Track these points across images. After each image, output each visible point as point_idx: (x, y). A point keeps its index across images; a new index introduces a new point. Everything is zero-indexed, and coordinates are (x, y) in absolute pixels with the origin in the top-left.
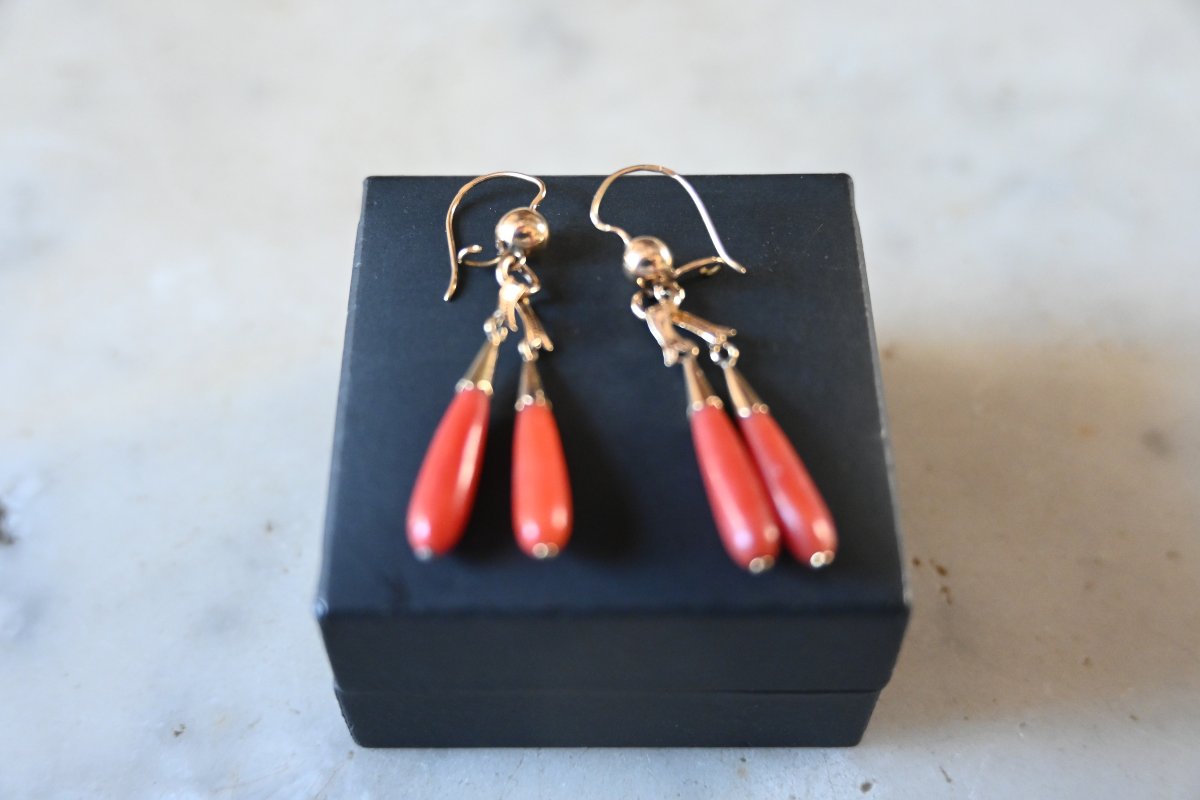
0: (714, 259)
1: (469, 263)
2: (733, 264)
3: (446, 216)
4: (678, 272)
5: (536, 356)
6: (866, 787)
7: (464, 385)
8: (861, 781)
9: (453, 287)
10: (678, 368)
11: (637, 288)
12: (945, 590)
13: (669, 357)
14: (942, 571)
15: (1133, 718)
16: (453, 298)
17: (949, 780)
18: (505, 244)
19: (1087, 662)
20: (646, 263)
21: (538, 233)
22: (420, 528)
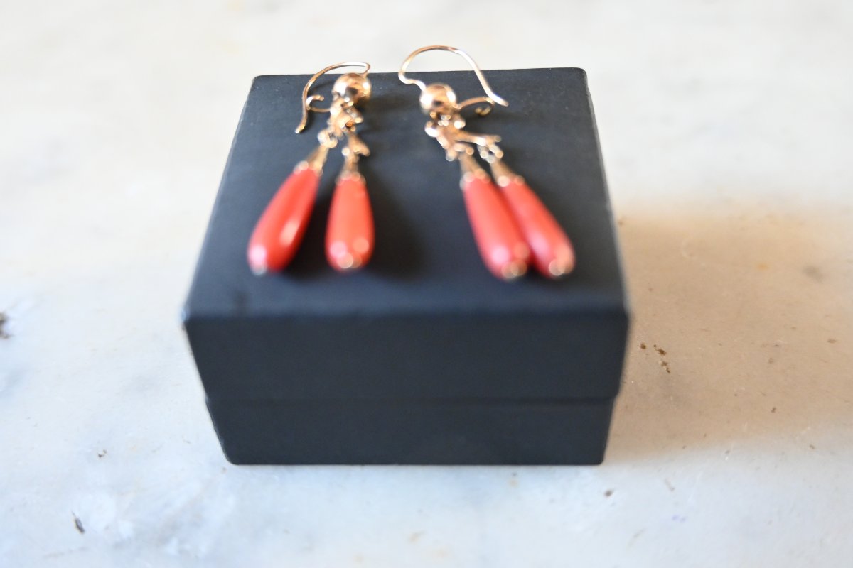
0: (484, 99)
1: (315, 109)
2: (500, 101)
3: (303, 90)
4: (459, 107)
5: (358, 158)
6: (608, 494)
7: (302, 167)
8: (605, 489)
9: (302, 127)
10: (457, 163)
11: (429, 118)
12: (665, 364)
13: (451, 155)
14: (662, 352)
15: (812, 447)
16: (303, 131)
17: (672, 489)
18: (339, 94)
19: (774, 410)
20: (438, 103)
21: (363, 89)
22: (258, 256)
